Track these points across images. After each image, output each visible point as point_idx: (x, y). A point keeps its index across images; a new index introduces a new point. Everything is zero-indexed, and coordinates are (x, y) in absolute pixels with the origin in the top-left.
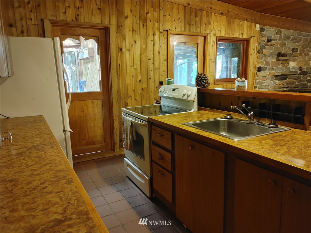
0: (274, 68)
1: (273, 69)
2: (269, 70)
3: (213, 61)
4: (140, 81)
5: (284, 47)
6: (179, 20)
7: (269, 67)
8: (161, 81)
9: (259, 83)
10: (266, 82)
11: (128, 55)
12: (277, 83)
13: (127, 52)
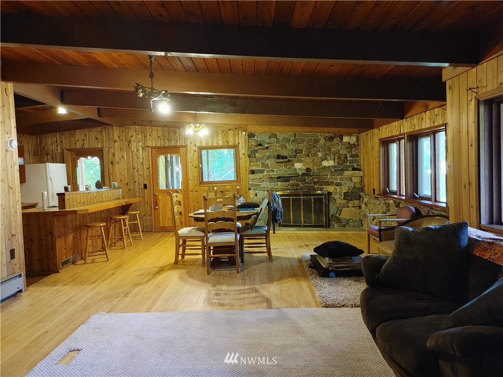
0: (275, 170)
1: (273, 171)
2: (268, 172)
3: (195, 166)
4: (127, 184)
5: (284, 149)
6: (159, 138)
7: (268, 169)
8: (145, 183)
9: (253, 185)
10: (262, 184)
11: (117, 166)
12: (279, 185)
13: (117, 164)
